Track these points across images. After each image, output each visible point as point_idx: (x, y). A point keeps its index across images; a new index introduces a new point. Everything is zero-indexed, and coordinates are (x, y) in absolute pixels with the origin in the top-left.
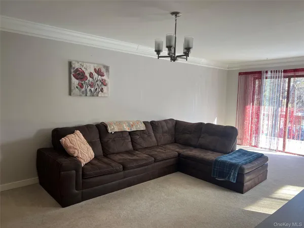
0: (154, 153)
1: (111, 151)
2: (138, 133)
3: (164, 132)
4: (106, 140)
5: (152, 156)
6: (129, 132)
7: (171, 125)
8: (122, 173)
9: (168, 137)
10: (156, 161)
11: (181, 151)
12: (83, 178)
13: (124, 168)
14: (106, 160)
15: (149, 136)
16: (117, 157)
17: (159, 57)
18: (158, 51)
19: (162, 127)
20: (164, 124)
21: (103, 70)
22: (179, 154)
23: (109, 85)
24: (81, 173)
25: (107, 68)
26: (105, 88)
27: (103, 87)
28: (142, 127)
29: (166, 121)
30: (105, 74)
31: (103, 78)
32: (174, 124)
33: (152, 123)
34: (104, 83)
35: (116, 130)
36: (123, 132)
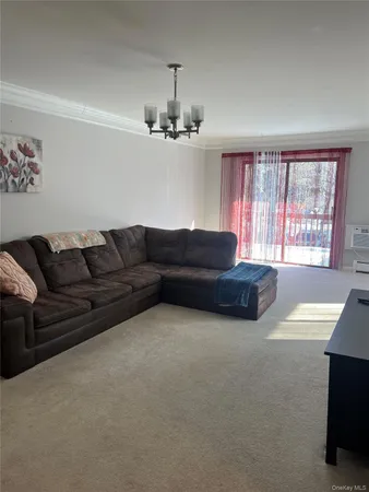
0: (126, 279)
1: (61, 281)
2: (96, 250)
3: (132, 247)
4: (48, 264)
5: (127, 283)
6: (82, 250)
7: (139, 235)
8: (90, 314)
10: (134, 290)
11: (163, 272)
12: (35, 328)
13: (94, 305)
15: (112, 252)
16: (73, 291)
17: (151, 132)
18: (150, 123)
19: (129, 240)
20: (130, 232)
21: (32, 147)
22: (163, 277)
23: (43, 172)
24: (32, 320)
25: (38, 144)
26: (36, 177)
27: (34, 176)
28: (101, 241)
29: (130, 228)
30: (35, 153)
31: (34, 160)
32: (144, 232)
33: (112, 232)
34: (34, 168)
35: (64, 247)
36: (73, 250)
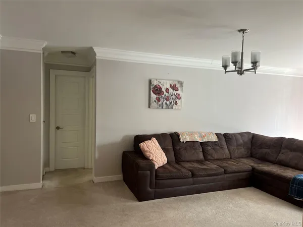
0: (225, 164)
1: (183, 159)
2: (210, 144)
3: (238, 146)
4: (178, 148)
5: (222, 167)
6: (201, 143)
7: (246, 139)
8: (191, 179)
9: (243, 151)
10: (226, 172)
11: (255, 165)
12: (156, 179)
13: (193, 175)
14: (177, 166)
15: (222, 148)
16: (188, 165)
17: (226, 72)
18: (225, 67)
19: (237, 140)
20: (239, 137)
21: (178, 85)
22: (253, 169)
23: (183, 99)
24: (154, 174)
25: (181, 84)
26: (179, 101)
27: (177, 100)
28: (214, 139)
29: (241, 134)
30: (179, 89)
31: (178, 92)
32: (251, 137)
33: (225, 135)
34: (178, 97)
35: (188, 139)
36: (194, 142)
